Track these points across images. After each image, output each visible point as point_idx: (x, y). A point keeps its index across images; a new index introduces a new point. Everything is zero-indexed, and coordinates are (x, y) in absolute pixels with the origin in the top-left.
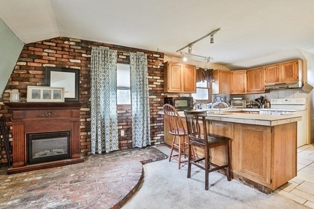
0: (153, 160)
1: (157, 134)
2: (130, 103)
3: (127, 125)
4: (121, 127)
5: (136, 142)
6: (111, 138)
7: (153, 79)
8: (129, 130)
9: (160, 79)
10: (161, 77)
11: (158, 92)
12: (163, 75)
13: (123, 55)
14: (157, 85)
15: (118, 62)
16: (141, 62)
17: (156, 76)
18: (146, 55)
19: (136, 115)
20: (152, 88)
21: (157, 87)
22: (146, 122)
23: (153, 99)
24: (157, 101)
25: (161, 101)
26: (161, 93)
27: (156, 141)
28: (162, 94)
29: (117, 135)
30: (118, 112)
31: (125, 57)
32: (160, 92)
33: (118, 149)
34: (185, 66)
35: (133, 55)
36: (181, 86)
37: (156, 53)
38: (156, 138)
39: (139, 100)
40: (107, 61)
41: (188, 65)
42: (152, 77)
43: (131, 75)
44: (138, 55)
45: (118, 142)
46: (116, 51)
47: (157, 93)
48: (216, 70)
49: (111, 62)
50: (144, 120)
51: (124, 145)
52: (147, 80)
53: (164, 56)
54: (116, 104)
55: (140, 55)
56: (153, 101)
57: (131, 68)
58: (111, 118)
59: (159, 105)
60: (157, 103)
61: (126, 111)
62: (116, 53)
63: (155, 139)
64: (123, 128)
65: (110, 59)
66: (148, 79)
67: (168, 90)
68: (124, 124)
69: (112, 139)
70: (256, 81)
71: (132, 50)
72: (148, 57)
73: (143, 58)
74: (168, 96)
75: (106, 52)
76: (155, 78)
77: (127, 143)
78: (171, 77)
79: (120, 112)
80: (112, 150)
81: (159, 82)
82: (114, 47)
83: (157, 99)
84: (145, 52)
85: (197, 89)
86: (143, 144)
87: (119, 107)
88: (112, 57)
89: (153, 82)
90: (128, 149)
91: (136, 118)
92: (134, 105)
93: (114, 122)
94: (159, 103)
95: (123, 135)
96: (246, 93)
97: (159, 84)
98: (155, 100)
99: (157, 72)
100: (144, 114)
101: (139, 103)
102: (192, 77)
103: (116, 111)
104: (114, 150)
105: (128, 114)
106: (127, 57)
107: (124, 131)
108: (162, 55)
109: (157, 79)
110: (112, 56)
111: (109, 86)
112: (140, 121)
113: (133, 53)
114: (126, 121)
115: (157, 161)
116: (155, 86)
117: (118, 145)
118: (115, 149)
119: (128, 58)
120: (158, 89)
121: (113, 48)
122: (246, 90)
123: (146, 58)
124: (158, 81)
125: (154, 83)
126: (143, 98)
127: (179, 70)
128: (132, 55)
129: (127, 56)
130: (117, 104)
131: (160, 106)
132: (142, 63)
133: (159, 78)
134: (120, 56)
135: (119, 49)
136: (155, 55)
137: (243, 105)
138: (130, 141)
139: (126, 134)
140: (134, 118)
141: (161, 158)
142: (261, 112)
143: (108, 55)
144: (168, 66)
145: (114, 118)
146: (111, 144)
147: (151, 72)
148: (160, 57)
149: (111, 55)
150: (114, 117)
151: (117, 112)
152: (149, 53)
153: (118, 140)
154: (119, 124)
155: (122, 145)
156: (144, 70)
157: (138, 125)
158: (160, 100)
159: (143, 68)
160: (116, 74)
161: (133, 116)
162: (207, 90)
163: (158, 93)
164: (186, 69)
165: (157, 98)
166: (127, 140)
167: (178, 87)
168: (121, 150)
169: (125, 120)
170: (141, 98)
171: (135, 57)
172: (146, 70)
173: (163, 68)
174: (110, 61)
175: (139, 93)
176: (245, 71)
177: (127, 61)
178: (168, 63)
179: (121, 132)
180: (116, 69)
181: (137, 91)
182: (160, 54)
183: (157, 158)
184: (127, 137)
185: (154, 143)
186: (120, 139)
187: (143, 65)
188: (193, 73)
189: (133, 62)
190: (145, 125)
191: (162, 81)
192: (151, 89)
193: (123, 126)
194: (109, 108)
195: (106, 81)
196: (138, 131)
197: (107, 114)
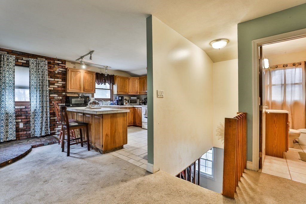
0: (45, 144)
1: (58, 126)
2: (29, 100)
3: (27, 118)
4: (20, 120)
5: (36, 133)
6: (7, 130)
7: (54, 80)
8: (27, 123)
9: (62, 81)
10: (62, 79)
11: (59, 91)
12: (65, 78)
13: (22, 60)
14: (58, 86)
15: (16, 65)
16: (41, 67)
17: (58, 79)
18: (47, 61)
19: (35, 110)
20: (54, 88)
21: (58, 87)
22: (45, 115)
23: (54, 97)
24: (58, 99)
25: (62, 99)
26: (62, 92)
27: (57, 131)
28: (64, 94)
29: (15, 127)
30: (16, 107)
31: (25, 62)
32: (61, 91)
33: (15, 138)
34: (84, 72)
35: (32, 61)
36: (80, 88)
37: (59, 60)
38: (57, 129)
39: (38, 97)
40: (4, 64)
41: (89, 71)
42: (53, 80)
43: (30, 77)
44: (38, 61)
45: (15, 132)
46: (14, 56)
47: (58, 92)
48: (116, 76)
49: (8, 65)
50: (43, 115)
51: (22, 135)
52: (47, 82)
53: (66, 62)
54: (13, 101)
55: (40, 61)
56: (54, 99)
57: (30, 71)
58: (8, 113)
59: (60, 102)
60: (58, 101)
61: (26, 107)
62: (14, 58)
63: (56, 130)
64: (21, 121)
65: (8, 62)
66: (49, 81)
67: (68, 90)
68: (23, 117)
69: (8, 131)
70: (143, 86)
71: (33, 56)
72: (49, 63)
73: (43, 64)
74: (68, 95)
75: (2, 56)
76: (56, 80)
77: (26, 134)
78: (71, 80)
79: (19, 107)
80: (7, 140)
82: (12, 53)
83: (59, 97)
84: (47, 58)
85: (96, 89)
86: (41, 133)
87: (17, 103)
88: (9, 61)
89: (54, 84)
90: (27, 138)
91: (35, 113)
92: (33, 102)
93: (10, 116)
94: (60, 101)
95: (22, 127)
96: (138, 94)
97: (61, 85)
98: (56, 98)
99: (58, 76)
100: (43, 109)
101: (38, 101)
102: (92, 81)
103: (13, 106)
104: (10, 139)
105: (27, 110)
106: (26, 62)
107: (23, 124)
108: (64, 62)
109: (58, 81)
110: (10, 60)
111: (6, 86)
112: (39, 115)
113: (33, 59)
114: (25, 115)
115: (48, 145)
116: (56, 87)
117: (15, 135)
118: (11, 138)
120: (60, 89)
122: (138, 92)
123: (47, 63)
124: (59, 82)
125: (55, 84)
126: (42, 96)
127: (79, 74)
128: (31, 60)
129: (27, 61)
130: (14, 101)
131: (61, 103)
132: (42, 68)
133: (61, 80)
134: (19, 61)
135: (18, 55)
136: (56, 62)
137: (137, 103)
138: (30, 132)
139: (25, 126)
140: (33, 113)
141: (53, 143)
142: (142, 107)
143: (5, 59)
144: (68, 71)
145: (10, 113)
146: (7, 135)
147: (52, 74)
148: (62, 63)
149: (8, 59)
150: (10, 112)
151: (14, 107)
152: (50, 59)
153: (15, 131)
154: (17, 117)
155: (21, 136)
156: (44, 73)
157: (37, 118)
158: (61, 98)
159: (43, 72)
160: (14, 75)
161: (32, 111)
163: (60, 92)
164: (86, 74)
165: (58, 96)
166: (26, 131)
167: (77, 88)
168: (19, 139)
169: (24, 114)
170: (40, 96)
171: (36, 62)
172: (46, 73)
173: (65, 72)
174: (8, 64)
175: (39, 92)
176: (138, 78)
177: (26, 65)
178: (68, 69)
179: (19, 124)
180: (14, 72)
181: (37, 91)
182: (62, 61)
183: (49, 143)
184: (26, 129)
185: (54, 133)
186: (18, 130)
187: (43, 69)
188: (92, 78)
189: (32, 66)
190: (44, 119)
191: (64, 83)
192: (52, 89)
193: (21, 119)
194: (5, 104)
195: (2, 81)
196: (37, 124)
197: (3, 109)
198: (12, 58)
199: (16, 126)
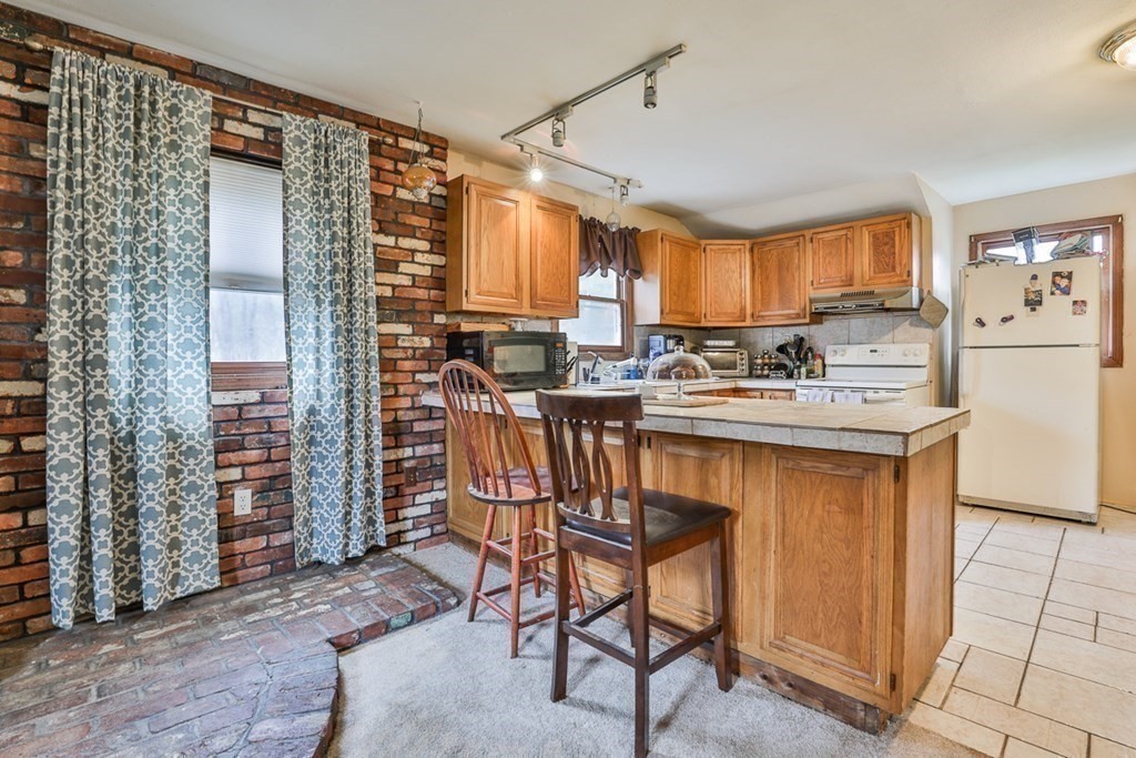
0: (394, 622)
1: (415, 495)
2: (283, 358)
3: (269, 461)
4: (235, 474)
5: (315, 541)
6: (175, 534)
7: (396, 247)
8: (275, 486)
9: (431, 252)
10: (432, 242)
11: (419, 306)
12: (444, 233)
13: (244, 120)
14: (414, 276)
15: (217, 151)
16: (341, 163)
17: (414, 237)
18: (365, 135)
19: (312, 411)
20: (394, 287)
21: (413, 286)
22: (360, 443)
23: (397, 336)
24: (414, 349)
25: (432, 347)
26: (433, 313)
27: (409, 524)
28: (440, 319)
29: (213, 511)
30: (218, 398)
31: (258, 134)
32: (429, 306)
33: (216, 581)
34: (535, 202)
35: (298, 128)
36: (518, 288)
37: (415, 135)
38: (410, 512)
39: (327, 339)
40: (153, 140)
41: (551, 202)
42: (390, 241)
43: (286, 220)
44: (323, 129)
45: (215, 545)
46: (208, 94)
47: (414, 311)
48: (651, 234)
49: (174, 146)
50: (351, 437)
51: (248, 558)
52: (370, 250)
53: (450, 153)
54: (202, 358)
55: (334, 132)
56: (397, 347)
57: (285, 188)
58: (177, 430)
59: (424, 365)
60: (413, 358)
61: (263, 395)
62: (206, 102)
63: (405, 519)
64: (244, 479)
65: (173, 131)
66: (375, 246)
67: (464, 299)
68: (253, 455)
69: (182, 538)
70: (781, 281)
71: (296, 104)
72: (375, 148)
73: (349, 148)
74: (466, 327)
75: (146, 89)
76: (406, 243)
77: (267, 547)
78: (478, 245)
79: (228, 398)
80: (179, 592)
81: (423, 262)
82: (193, 75)
83: (416, 339)
84: (362, 120)
85: (581, 302)
86: (347, 545)
87: (223, 376)
88: (183, 123)
89: (396, 263)
90: (271, 575)
91: (312, 428)
92: (302, 365)
93: (190, 448)
94: (423, 358)
95: (248, 511)
96: (748, 322)
97: (427, 271)
98: (407, 344)
99: (415, 221)
100: (351, 407)
101: (328, 358)
102: (564, 254)
103: (203, 393)
104: (191, 590)
105: (269, 411)
106: (266, 134)
107: (249, 492)
108: (438, 146)
109: (414, 251)
110: (184, 113)
111: (165, 269)
112: (332, 442)
113: (298, 117)
114: (261, 441)
115: (410, 623)
116: (407, 281)
117: (216, 561)
118: (198, 583)
119: (273, 138)
120: (421, 293)
121: (191, 79)
122: (749, 312)
123: (365, 147)
124: (419, 258)
125: (403, 267)
126: (346, 332)
127: (513, 214)
128: (293, 126)
129: (267, 130)
130: (208, 358)
131: (429, 371)
132: (346, 170)
133: (425, 245)
134: (230, 126)
135: (226, 89)
136: (405, 143)
137: (739, 367)
138: (286, 537)
139: (259, 504)
140: (303, 428)
141: (432, 609)
142: (799, 391)
143: (160, 105)
144: (465, 197)
145: (191, 432)
146: (176, 564)
147: (388, 216)
148: (430, 154)
149: (174, 110)
150: (190, 426)
151: (209, 401)
152: (379, 128)
153: (215, 536)
154: (220, 457)
155: (243, 560)
156: (353, 203)
157: (322, 458)
158: (427, 342)
159: (350, 193)
160: (207, 208)
161: (299, 418)
162: (617, 307)
163: (421, 312)
164: (539, 217)
165: (413, 335)
166: (267, 532)
167: (505, 290)
168: (234, 583)
169: (257, 437)
170: (336, 333)
171: (313, 136)
172: (364, 203)
173: (441, 203)
174: (172, 141)
175: (329, 309)
176: (747, 243)
177: (266, 154)
178: (465, 185)
179: (233, 495)
180: (206, 187)
181: (319, 302)
182: (431, 140)
183: (412, 612)
184: (269, 519)
185: (399, 533)
186: (228, 530)
187: (349, 178)
188: (566, 235)
189: (298, 159)
190: (359, 458)
191: (439, 260)
192: (388, 292)
193: (243, 465)
194: (165, 381)
195: (147, 239)
196: (323, 489)
197: (151, 409)
198: (197, 106)
199: (218, 508)
